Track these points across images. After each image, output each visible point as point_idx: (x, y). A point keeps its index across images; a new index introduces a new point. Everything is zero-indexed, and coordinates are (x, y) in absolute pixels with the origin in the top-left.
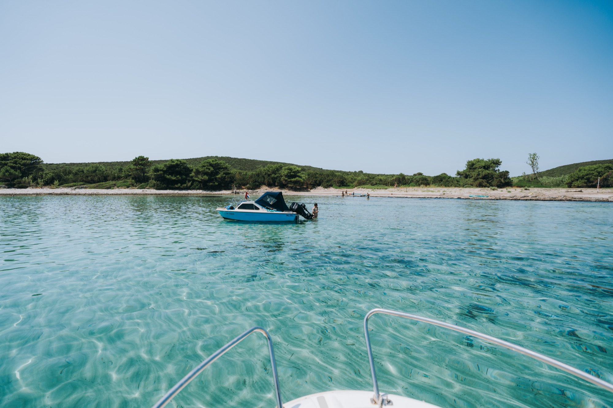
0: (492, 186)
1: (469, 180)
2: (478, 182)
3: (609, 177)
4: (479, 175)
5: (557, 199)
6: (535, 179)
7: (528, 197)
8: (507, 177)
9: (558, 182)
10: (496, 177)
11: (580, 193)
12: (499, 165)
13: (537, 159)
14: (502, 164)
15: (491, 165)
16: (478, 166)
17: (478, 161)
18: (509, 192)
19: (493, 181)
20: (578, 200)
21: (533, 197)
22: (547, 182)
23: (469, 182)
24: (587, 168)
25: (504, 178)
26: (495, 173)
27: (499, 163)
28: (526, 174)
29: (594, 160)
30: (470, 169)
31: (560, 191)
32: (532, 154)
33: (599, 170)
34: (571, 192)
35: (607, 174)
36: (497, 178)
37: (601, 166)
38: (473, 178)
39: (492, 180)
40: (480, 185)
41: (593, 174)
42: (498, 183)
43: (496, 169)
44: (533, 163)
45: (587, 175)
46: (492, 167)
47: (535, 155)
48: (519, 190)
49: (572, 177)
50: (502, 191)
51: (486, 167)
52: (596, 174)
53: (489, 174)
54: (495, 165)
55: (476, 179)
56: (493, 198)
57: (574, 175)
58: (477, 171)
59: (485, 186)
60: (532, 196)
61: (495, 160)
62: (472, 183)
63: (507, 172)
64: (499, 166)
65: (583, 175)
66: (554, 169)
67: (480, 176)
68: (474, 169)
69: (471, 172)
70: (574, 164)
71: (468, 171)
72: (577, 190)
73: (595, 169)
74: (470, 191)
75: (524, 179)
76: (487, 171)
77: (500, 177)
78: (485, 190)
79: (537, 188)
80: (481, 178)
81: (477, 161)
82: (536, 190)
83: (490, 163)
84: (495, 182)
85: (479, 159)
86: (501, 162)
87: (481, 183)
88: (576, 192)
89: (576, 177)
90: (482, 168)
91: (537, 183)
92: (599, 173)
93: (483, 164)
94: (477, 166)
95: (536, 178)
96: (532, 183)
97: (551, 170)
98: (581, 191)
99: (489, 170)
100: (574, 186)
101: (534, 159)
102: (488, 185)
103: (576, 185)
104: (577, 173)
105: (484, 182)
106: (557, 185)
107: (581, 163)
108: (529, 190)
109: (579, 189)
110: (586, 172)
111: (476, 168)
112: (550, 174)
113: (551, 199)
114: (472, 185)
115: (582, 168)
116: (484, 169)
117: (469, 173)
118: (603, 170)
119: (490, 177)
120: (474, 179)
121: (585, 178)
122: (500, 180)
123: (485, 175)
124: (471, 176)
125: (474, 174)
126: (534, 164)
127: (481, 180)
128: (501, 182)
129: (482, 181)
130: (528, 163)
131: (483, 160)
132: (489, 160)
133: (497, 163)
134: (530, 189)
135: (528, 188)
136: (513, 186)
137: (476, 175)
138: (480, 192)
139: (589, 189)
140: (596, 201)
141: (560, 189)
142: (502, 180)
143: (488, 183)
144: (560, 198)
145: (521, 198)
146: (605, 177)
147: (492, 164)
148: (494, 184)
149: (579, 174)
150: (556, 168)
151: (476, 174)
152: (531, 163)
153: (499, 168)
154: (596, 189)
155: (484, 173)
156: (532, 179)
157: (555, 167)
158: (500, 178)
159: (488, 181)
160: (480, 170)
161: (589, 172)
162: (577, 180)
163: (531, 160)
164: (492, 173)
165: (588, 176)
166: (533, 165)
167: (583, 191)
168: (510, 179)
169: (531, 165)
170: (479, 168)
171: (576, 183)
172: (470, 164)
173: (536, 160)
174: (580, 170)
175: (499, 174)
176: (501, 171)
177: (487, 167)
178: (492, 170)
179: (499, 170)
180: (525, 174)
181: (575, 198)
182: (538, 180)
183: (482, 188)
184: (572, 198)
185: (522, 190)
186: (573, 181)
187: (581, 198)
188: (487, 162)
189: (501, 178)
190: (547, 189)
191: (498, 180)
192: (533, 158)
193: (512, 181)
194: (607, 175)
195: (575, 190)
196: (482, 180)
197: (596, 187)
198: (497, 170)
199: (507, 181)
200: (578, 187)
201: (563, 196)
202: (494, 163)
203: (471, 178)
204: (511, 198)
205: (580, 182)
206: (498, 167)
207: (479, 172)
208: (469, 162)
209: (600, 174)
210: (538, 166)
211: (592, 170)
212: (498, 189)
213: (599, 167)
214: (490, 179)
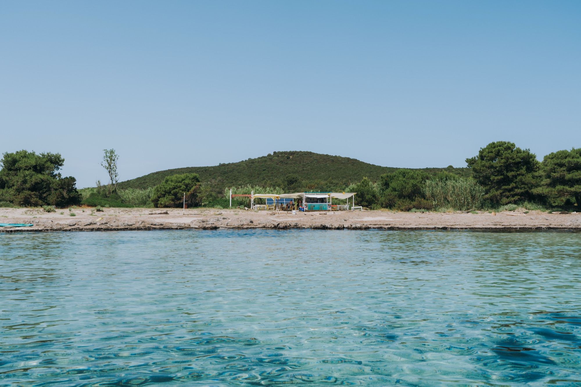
0: (49, 204)
1: (7, 192)
2: (22, 195)
3: (196, 192)
4: (25, 182)
5: (133, 227)
6: (113, 192)
7: (95, 224)
8: (72, 188)
9: (144, 198)
10: (55, 187)
11: (164, 215)
12: (61, 165)
13: (116, 159)
14: (64, 163)
15: (46, 165)
16: (23, 165)
17: (25, 155)
18: (73, 215)
19: (49, 195)
20: (158, 227)
21: (102, 224)
22: (131, 197)
23: (7, 196)
24: (174, 177)
25: (68, 190)
26: (54, 180)
27: (60, 161)
28: (102, 185)
29: (190, 167)
30: (10, 170)
31: (143, 213)
32: (109, 150)
33: (187, 182)
34: (155, 214)
35: (194, 187)
36: (56, 190)
37: (188, 177)
38: (15, 187)
39: (48, 193)
40: (26, 203)
41: (181, 187)
42: (58, 198)
43: (56, 172)
44: (110, 165)
45: (174, 188)
46: (48, 167)
47: (112, 152)
48: (88, 210)
49: (158, 191)
50: (62, 214)
51: (38, 168)
52: (184, 188)
53: (42, 181)
54: (52, 165)
55: (19, 191)
56: (40, 229)
57: (161, 188)
58: (21, 174)
59: (36, 205)
60: (102, 222)
61: (53, 155)
62: (12, 198)
63: (73, 179)
64: (60, 167)
65: (170, 188)
66: (146, 176)
67: (28, 185)
68: (16, 170)
69: (11, 177)
70: (169, 170)
71: (5, 173)
72: (163, 212)
73: (183, 180)
74: (7, 215)
75: (99, 192)
76: (40, 176)
77: (60, 188)
78: (35, 213)
79: (114, 208)
80: (29, 189)
81: (22, 155)
82: (113, 211)
83: (45, 160)
84: (52, 198)
85: (26, 152)
86: (63, 160)
87: (28, 198)
88: (161, 214)
89: (163, 191)
90: (30, 168)
91: (117, 199)
92: (187, 185)
93: (33, 163)
94: (21, 164)
95: (115, 191)
96: (110, 199)
97: (143, 177)
98: (166, 213)
99: (44, 174)
100: (161, 204)
101: (111, 157)
102: (40, 202)
103: (162, 202)
104: (164, 186)
105: (33, 196)
106: (143, 203)
107: (176, 169)
108: (103, 211)
109: (165, 210)
110: (173, 184)
111: (20, 169)
112: (140, 184)
113: (126, 227)
114: (12, 202)
115: (168, 177)
116: (33, 171)
117: (7, 178)
118: (190, 182)
119: (45, 188)
120: (16, 189)
121: (172, 192)
122: (61, 193)
123: (36, 183)
124: (11, 183)
125: (17, 180)
126: (112, 167)
127: (27, 192)
128: (63, 197)
129: (30, 195)
130: (104, 165)
131: (33, 154)
132: (43, 155)
133: (57, 161)
134: (104, 209)
135: (101, 209)
136: (82, 204)
137: (19, 183)
138: (25, 216)
139: (176, 209)
140: (177, 229)
141: (143, 209)
142: (65, 194)
143: (41, 198)
144: (137, 225)
145: (86, 227)
146: (192, 192)
147: (49, 163)
148: (51, 201)
149: (165, 187)
150: (149, 175)
151: (21, 180)
152: (107, 165)
153: (59, 171)
154: (182, 209)
155: (33, 179)
156: (110, 193)
157: (147, 174)
158: (61, 190)
159: (41, 194)
160: (27, 172)
161: (176, 184)
162: (164, 196)
163: (107, 161)
164: (48, 180)
165: (175, 190)
166: (111, 169)
167: (168, 212)
168: (77, 192)
169: (108, 168)
170: (25, 169)
171: (163, 201)
172: (9, 159)
173: (114, 160)
174: (167, 181)
175: (60, 182)
176: (63, 177)
177: (40, 167)
178: (48, 174)
179: (60, 175)
180: (99, 183)
181: (155, 225)
182: (117, 194)
183: (30, 209)
184: (152, 224)
185: (92, 211)
186: (159, 197)
187: (162, 225)
188: (39, 158)
189: (63, 189)
190: (127, 209)
191: (58, 192)
192: (109, 157)
193: (81, 194)
194: (195, 190)
195: (160, 212)
196: (30, 192)
197: (182, 207)
198: (56, 175)
199: (72, 195)
200: (166, 206)
201: (140, 223)
202: (52, 162)
203: (11, 187)
204: (70, 228)
205: (167, 199)
206: (58, 169)
207: (25, 176)
208: (7, 156)
209: (187, 187)
210: (116, 172)
211: (179, 182)
212: (56, 210)
213: (187, 177)
214: (45, 190)
